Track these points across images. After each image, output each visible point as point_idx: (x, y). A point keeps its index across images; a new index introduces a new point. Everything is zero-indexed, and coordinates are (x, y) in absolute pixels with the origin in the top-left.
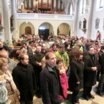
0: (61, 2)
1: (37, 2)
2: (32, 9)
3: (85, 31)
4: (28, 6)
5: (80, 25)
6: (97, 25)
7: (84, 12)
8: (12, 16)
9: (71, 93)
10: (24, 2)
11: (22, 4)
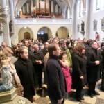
0: (59, 7)
1: (35, 8)
2: (30, 14)
3: (83, 33)
4: (26, 11)
5: (78, 28)
6: (95, 26)
7: (82, 15)
8: (11, 22)
9: (75, 91)
10: (22, 8)
11: (21, 10)
